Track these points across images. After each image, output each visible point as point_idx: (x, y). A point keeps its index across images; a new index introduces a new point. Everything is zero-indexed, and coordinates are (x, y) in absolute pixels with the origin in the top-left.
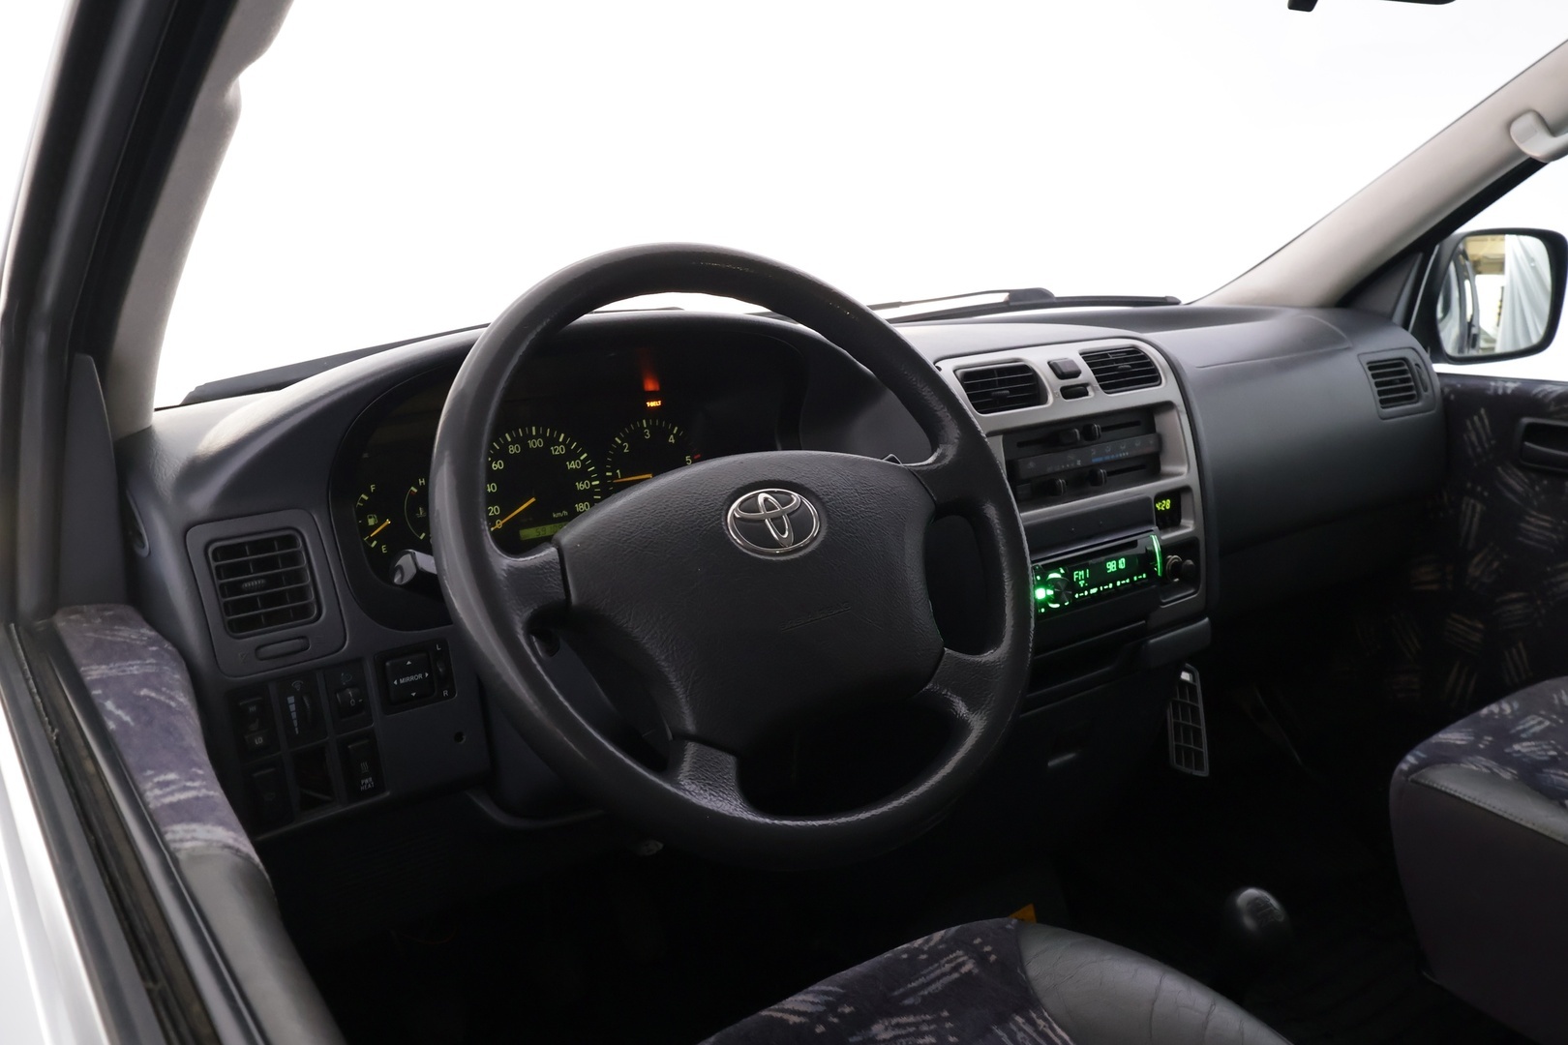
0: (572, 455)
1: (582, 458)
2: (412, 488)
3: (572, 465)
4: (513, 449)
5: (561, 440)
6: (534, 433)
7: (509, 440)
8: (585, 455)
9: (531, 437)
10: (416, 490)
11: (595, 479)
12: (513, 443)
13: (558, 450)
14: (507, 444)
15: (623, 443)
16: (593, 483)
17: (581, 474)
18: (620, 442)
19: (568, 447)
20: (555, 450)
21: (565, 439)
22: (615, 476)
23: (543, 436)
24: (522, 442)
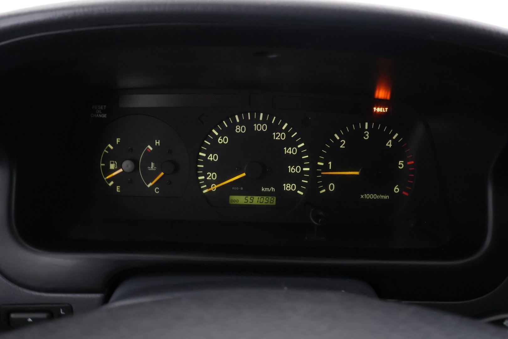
0: (291, 143)
1: (299, 146)
2: (149, 147)
3: (289, 151)
4: (239, 129)
5: (284, 128)
6: (261, 119)
7: (238, 121)
8: (303, 144)
9: (258, 121)
10: (151, 149)
11: (306, 166)
12: (240, 124)
13: (279, 136)
14: (235, 123)
15: (340, 139)
16: (304, 169)
17: (296, 160)
18: (338, 138)
19: (289, 135)
20: (276, 136)
21: (287, 128)
22: (326, 168)
23: (269, 123)
24: (249, 125)
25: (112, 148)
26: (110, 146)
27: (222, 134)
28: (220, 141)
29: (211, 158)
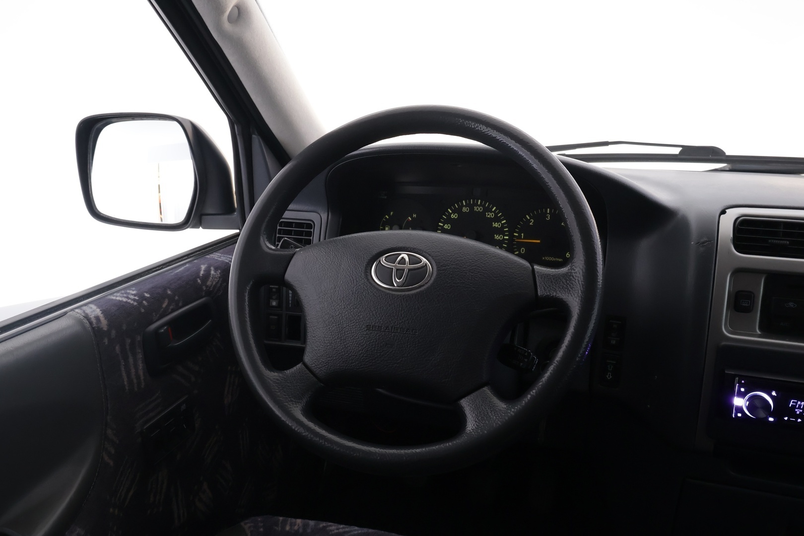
0: (496, 219)
1: (503, 222)
2: (409, 218)
3: (496, 225)
4: (465, 209)
5: (493, 210)
6: (479, 203)
7: (464, 204)
8: (505, 221)
9: (477, 205)
12: (466, 206)
13: (490, 215)
14: (463, 206)
15: (530, 219)
16: (505, 237)
17: (500, 231)
18: (529, 218)
19: (496, 214)
20: (488, 215)
21: (495, 210)
22: (519, 237)
23: (484, 206)
24: (471, 207)
25: (388, 217)
26: (387, 216)
27: (454, 212)
28: (453, 216)
29: (446, 227)
